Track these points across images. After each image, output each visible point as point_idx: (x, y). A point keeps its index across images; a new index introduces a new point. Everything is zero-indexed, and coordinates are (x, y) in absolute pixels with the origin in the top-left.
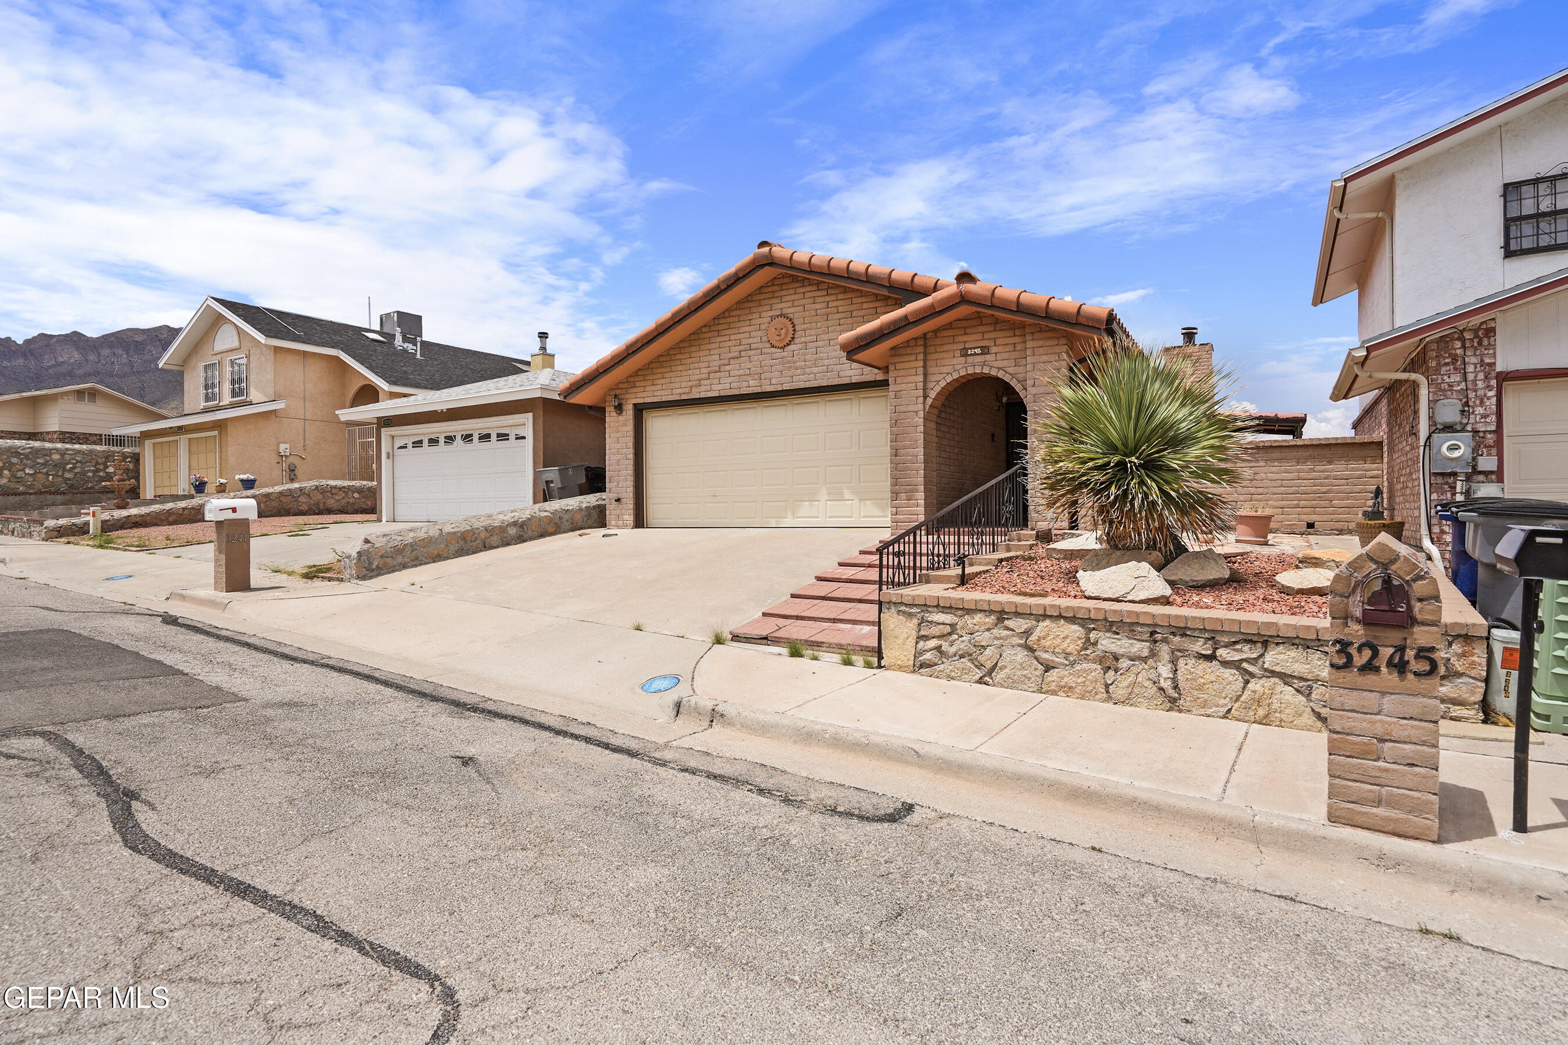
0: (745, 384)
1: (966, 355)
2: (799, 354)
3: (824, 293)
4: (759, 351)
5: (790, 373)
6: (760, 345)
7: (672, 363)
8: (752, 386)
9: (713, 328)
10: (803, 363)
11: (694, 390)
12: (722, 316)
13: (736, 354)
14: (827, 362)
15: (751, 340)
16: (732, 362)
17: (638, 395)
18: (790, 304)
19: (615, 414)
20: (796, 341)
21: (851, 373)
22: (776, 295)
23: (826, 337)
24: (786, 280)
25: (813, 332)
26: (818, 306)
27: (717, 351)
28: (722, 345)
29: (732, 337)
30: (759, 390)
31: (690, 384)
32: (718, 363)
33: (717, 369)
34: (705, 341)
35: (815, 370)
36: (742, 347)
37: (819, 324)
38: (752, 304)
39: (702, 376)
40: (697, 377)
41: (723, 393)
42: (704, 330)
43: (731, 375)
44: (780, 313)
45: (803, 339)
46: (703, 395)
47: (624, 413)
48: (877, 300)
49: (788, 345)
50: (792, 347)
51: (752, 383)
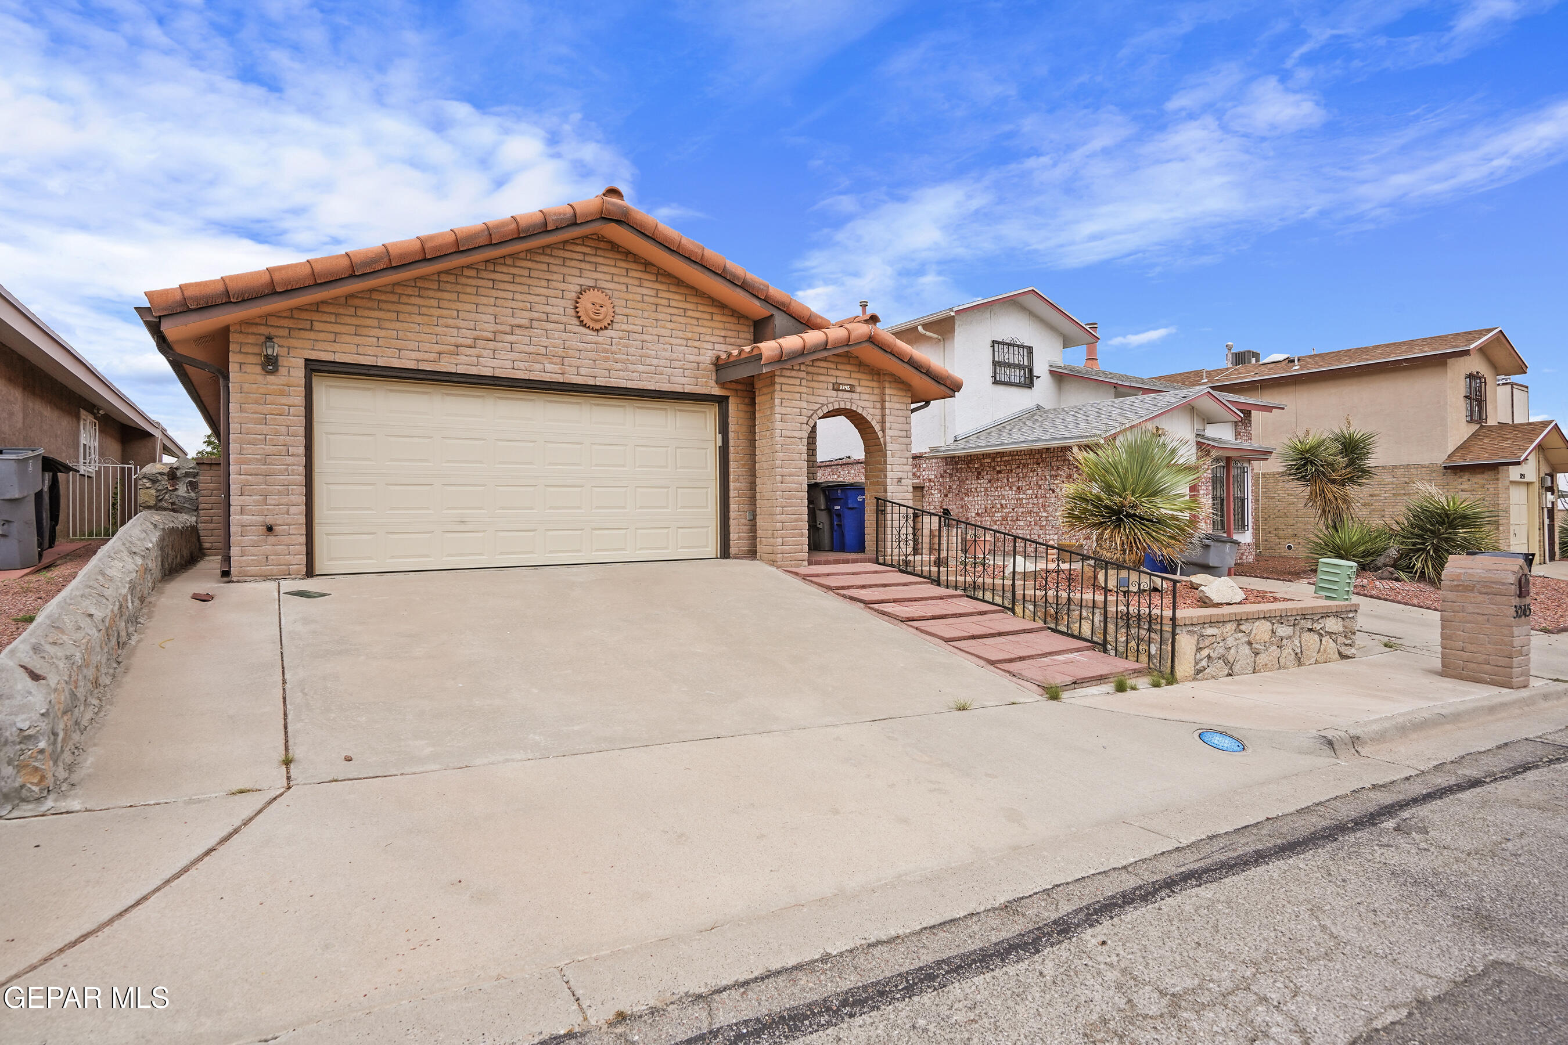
0: (539, 366)
1: (838, 390)
2: (618, 344)
3: (654, 278)
4: (562, 327)
5: (607, 365)
6: (564, 319)
7: (401, 308)
8: (549, 372)
9: (484, 274)
10: (625, 357)
11: (445, 359)
12: (502, 261)
13: (525, 322)
14: (655, 362)
15: (548, 309)
16: (517, 331)
17: (320, 345)
18: (608, 277)
19: (258, 369)
20: (615, 326)
21: (683, 380)
22: (587, 258)
23: (655, 331)
24: (602, 245)
25: (638, 321)
26: (645, 291)
27: (491, 310)
28: (499, 302)
29: (518, 296)
30: (560, 379)
31: (438, 348)
32: (492, 327)
33: (490, 336)
34: (468, 290)
35: (641, 368)
36: (535, 315)
37: (646, 314)
38: (552, 260)
39: (460, 341)
40: (453, 340)
41: (499, 373)
42: (466, 272)
43: (513, 349)
44: (594, 285)
45: (624, 327)
46: (461, 369)
47: (283, 371)
48: (713, 305)
49: (606, 328)
50: (609, 333)
51: (549, 367)
